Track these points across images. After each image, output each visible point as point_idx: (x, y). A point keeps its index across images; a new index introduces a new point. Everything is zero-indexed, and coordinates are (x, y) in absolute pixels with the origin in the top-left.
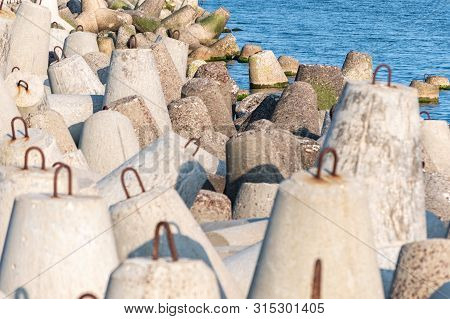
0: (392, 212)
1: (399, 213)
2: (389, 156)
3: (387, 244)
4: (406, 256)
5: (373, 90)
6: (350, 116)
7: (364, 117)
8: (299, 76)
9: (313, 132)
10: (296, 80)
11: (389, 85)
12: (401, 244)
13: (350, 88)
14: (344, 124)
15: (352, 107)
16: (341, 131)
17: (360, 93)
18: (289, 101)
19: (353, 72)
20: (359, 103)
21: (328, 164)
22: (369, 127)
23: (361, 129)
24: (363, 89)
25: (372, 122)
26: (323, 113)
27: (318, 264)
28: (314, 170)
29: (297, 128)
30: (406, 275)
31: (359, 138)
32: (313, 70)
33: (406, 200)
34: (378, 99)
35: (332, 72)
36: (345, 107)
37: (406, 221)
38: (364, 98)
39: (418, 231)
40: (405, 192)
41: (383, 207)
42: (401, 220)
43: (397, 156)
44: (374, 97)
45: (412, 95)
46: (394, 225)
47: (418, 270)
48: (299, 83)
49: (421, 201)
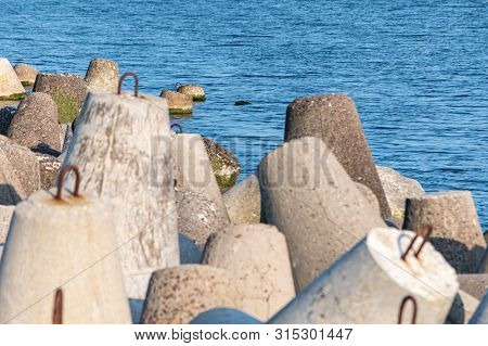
0: (141, 235)
1: (148, 236)
2: (137, 173)
3: (136, 270)
4: (158, 283)
5: (118, 101)
6: (93, 130)
7: (108, 131)
8: (36, 87)
9: (53, 148)
10: (34, 91)
11: (136, 95)
12: (151, 270)
13: (92, 99)
14: (86, 139)
15: (96, 120)
16: (84, 146)
17: (104, 105)
18: (27, 113)
19: (97, 81)
20: (103, 115)
21: (70, 183)
22: (114, 142)
23: (106, 145)
24: (107, 100)
25: (118, 136)
26: (64, 126)
27: (59, 294)
28: (54, 190)
29: (35, 143)
30: (158, 305)
31: (103, 154)
32: (53, 80)
33: (156, 221)
34: (123, 111)
35: (73, 81)
36: (87, 120)
37: (156, 245)
38: (108, 109)
39: (170, 256)
40: (155, 214)
41: (131, 230)
42: (151, 244)
43: (146, 174)
44: (119, 108)
46: (143, 250)
47: (171, 299)
48: (37, 94)
49: (172, 222)
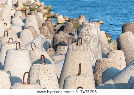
0: (94, 52)
1: (95, 52)
2: (93, 39)
3: (93, 60)
4: (98, 62)
5: (89, 24)
6: (84, 30)
7: (87, 30)
8: (69, 21)
9: (73, 34)
10: (68, 22)
11: (93, 23)
12: (96, 60)
13: (84, 23)
14: (82, 32)
15: (84, 28)
16: (82, 33)
17: (86, 25)
18: (67, 27)
20: (86, 27)
21: (80, 41)
22: (88, 32)
23: (86, 33)
25: (89, 31)
26: (75, 29)
27: (80, 64)
29: (69, 33)
30: (98, 67)
31: (86, 35)
32: (72, 19)
33: (97, 49)
34: (90, 26)
37: (97, 54)
38: (87, 26)
39: (100, 57)
40: (97, 48)
41: (92, 51)
42: (96, 54)
43: (95, 39)
44: (89, 25)
45: (98, 25)
46: (94, 55)
47: (100, 66)
48: (69, 23)
49: (100, 50)
